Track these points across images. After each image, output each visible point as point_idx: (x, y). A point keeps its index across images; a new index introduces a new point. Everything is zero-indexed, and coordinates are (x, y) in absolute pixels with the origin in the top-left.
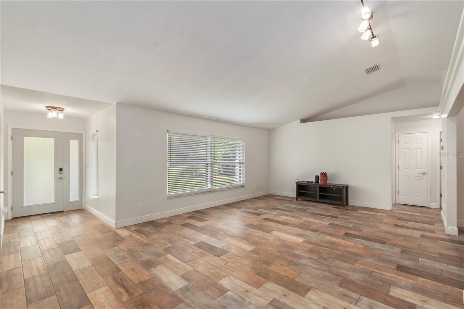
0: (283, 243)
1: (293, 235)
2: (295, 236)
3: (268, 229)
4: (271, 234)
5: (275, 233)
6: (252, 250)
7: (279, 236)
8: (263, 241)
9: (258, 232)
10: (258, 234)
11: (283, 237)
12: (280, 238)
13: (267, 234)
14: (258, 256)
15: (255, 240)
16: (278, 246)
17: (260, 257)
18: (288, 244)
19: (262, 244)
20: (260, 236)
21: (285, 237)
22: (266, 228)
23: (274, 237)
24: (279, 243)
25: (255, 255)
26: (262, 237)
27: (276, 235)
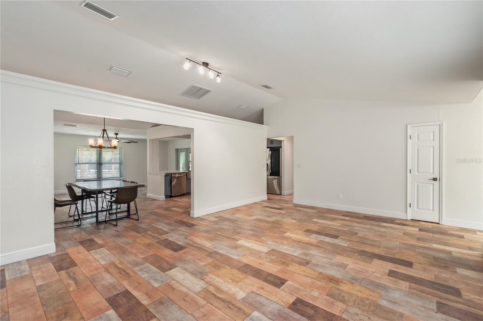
0: (259, 238)
1: (246, 247)
2: (243, 246)
3: (274, 256)
4: (270, 248)
5: (266, 250)
6: (285, 233)
7: (261, 245)
8: (278, 240)
9: (286, 250)
10: (285, 247)
11: (257, 244)
12: (260, 244)
13: (274, 248)
14: (280, 230)
15: (286, 241)
16: (264, 236)
17: (278, 229)
18: (255, 238)
19: (279, 238)
20: (282, 245)
21: (255, 245)
22: (277, 258)
23: (267, 244)
24: (263, 238)
25: (282, 230)
26: (281, 244)
27: (264, 246)
